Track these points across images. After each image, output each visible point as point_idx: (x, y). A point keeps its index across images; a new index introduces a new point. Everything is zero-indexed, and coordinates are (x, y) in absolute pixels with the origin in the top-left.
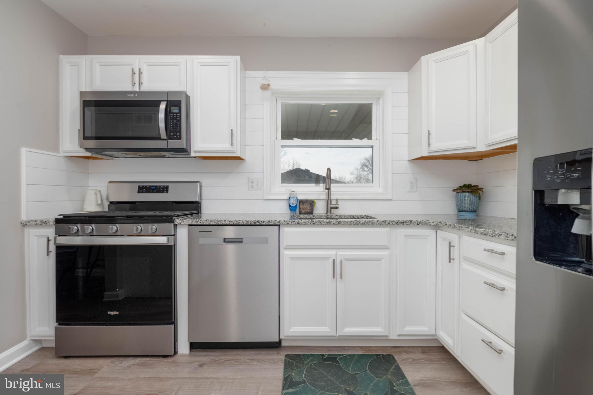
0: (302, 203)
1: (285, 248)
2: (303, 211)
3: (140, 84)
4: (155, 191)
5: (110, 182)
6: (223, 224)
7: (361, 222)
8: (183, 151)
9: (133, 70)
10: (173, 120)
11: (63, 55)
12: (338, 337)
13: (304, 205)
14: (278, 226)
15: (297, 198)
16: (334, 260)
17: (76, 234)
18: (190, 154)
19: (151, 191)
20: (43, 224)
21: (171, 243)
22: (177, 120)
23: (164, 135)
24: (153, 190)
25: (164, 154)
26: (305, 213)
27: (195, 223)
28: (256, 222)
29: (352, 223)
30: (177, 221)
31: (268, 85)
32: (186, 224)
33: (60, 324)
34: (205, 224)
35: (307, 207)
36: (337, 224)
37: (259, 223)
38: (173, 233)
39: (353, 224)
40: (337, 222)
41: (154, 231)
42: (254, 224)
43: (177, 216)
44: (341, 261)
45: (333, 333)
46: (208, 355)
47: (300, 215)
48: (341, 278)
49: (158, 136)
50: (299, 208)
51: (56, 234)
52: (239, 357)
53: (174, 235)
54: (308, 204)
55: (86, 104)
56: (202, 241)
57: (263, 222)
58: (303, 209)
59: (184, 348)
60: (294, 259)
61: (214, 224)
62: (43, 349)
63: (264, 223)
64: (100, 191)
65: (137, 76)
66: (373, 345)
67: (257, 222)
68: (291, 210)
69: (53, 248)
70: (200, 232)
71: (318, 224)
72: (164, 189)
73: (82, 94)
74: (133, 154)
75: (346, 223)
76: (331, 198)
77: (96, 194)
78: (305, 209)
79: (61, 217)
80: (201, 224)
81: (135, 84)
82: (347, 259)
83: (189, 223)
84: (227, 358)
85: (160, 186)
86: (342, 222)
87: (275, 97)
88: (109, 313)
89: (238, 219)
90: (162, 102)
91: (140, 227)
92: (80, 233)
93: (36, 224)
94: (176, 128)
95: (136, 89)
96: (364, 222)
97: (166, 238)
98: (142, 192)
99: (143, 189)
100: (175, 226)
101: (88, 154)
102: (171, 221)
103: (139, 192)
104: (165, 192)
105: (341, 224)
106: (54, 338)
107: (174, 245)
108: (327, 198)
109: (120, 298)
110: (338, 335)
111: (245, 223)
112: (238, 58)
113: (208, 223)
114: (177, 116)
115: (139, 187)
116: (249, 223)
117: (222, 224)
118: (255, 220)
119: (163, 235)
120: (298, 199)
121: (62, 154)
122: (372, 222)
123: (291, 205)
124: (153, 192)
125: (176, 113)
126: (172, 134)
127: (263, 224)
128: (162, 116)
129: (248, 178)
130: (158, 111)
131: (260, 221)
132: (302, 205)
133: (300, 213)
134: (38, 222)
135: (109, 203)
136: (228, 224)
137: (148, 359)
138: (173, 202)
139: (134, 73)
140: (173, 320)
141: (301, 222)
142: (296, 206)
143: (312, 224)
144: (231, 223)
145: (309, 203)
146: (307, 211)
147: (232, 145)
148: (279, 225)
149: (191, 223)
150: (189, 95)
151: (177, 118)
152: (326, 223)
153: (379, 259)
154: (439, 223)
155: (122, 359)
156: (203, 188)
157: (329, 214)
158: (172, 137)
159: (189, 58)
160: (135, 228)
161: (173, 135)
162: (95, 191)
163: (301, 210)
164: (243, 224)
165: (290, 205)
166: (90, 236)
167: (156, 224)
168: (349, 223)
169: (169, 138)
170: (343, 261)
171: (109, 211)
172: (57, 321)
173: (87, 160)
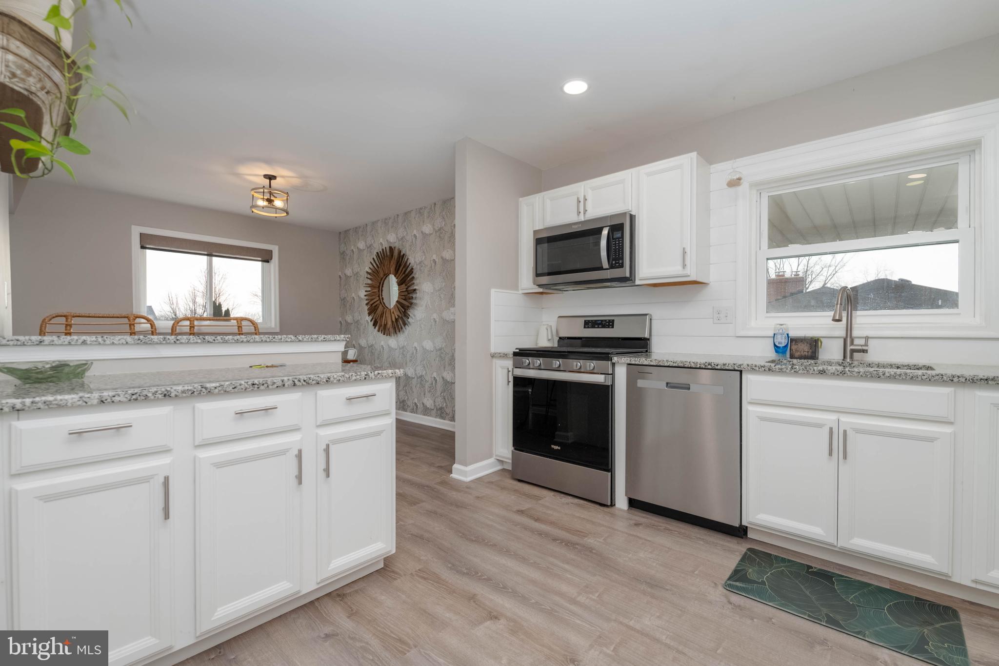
0: (794, 343)
1: (750, 403)
2: (797, 354)
3: (585, 211)
4: (600, 326)
5: (559, 317)
6: (665, 365)
7: (887, 374)
8: (627, 280)
9: (578, 199)
10: (615, 246)
11: (522, 197)
12: (840, 548)
13: (801, 345)
14: (739, 372)
15: (788, 334)
16: (831, 429)
17: (528, 367)
18: (635, 282)
19: (596, 326)
20: (504, 356)
21: (610, 383)
22: (619, 246)
23: (605, 264)
24: (599, 324)
25: (608, 284)
26: (800, 358)
27: (633, 362)
28: (707, 365)
29: (867, 374)
30: (615, 359)
31: (740, 179)
32: (623, 363)
33: (515, 449)
34: (644, 363)
35: (804, 348)
36: (838, 375)
37: (711, 366)
38: (610, 372)
39: (869, 376)
40: (838, 371)
41: (591, 368)
42: (704, 367)
43: (617, 354)
44: (845, 432)
45: (831, 540)
46: (647, 518)
47: (792, 360)
48: (845, 457)
49: (600, 266)
50: (790, 349)
51: (513, 366)
52: (683, 531)
53: (611, 374)
54: (806, 344)
55: (539, 241)
56: (641, 383)
57: (717, 365)
58: (796, 350)
59: (622, 502)
60: (763, 419)
61: (654, 364)
62: (504, 470)
63: (719, 367)
64: (551, 326)
65: (582, 204)
66: (919, 585)
67: (709, 364)
68: (776, 352)
69: (511, 379)
70: (639, 372)
71: (803, 372)
72: (608, 323)
73: (535, 232)
74: (579, 287)
75: (856, 374)
76: (854, 335)
77: (547, 330)
78: (801, 352)
79: (518, 350)
80: (640, 363)
81: (580, 212)
82: (858, 431)
83: (627, 362)
84: (669, 527)
85: (605, 320)
86: (848, 372)
87: (758, 190)
88: (552, 446)
89: (684, 360)
90: (604, 228)
91: (579, 364)
92: (531, 366)
93: (500, 356)
94: (619, 255)
95: (582, 218)
96: (892, 373)
97: (603, 376)
98: (588, 327)
99: (590, 323)
100: (613, 364)
101: (541, 290)
102: (609, 358)
103: (585, 327)
104: (611, 327)
105: (845, 375)
106: (511, 461)
107: (612, 385)
108: (845, 336)
109: (570, 441)
110: (839, 546)
111: (693, 366)
112: (694, 155)
113: (647, 363)
114: (619, 241)
115: (585, 321)
116: (698, 366)
117: (663, 365)
118: (706, 362)
119: (601, 374)
120: (790, 335)
121: (521, 292)
122: (911, 375)
123: (777, 344)
124: (598, 327)
125: (619, 238)
126: (614, 262)
127: (717, 367)
128: (603, 243)
129: (713, 307)
130: (600, 239)
131: (713, 364)
132: (795, 344)
133: (792, 357)
134: (501, 355)
135: (558, 338)
136: (671, 365)
137: (585, 502)
138: (619, 338)
139: (580, 202)
140: (610, 468)
141: (774, 368)
142: (786, 346)
143: (793, 371)
144: (674, 365)
145: (809, 342)
146: (803, 354)
147: (684, 266)
148: (741, 372)
149: (629, 362)
150: (634, 214)
151: (619, 243)
152: (818, 372)
153: (931, 439)
155: (562, 495)
156: (653, 321)
157: (848, 360)
158: (614, 265)
159: (633, 171)
160: (575, 363)
161: (616, 263)
162: (546, 326)
163: (793, 352)
164: (689, 366)
165: (775, 345)
166: (539, 369)
167: (594, 362)
168: (861, 374)
169: (612, 267)
170: (848, 433)
171: (558, 346)
172: (514, 446)
173: (541, 295)
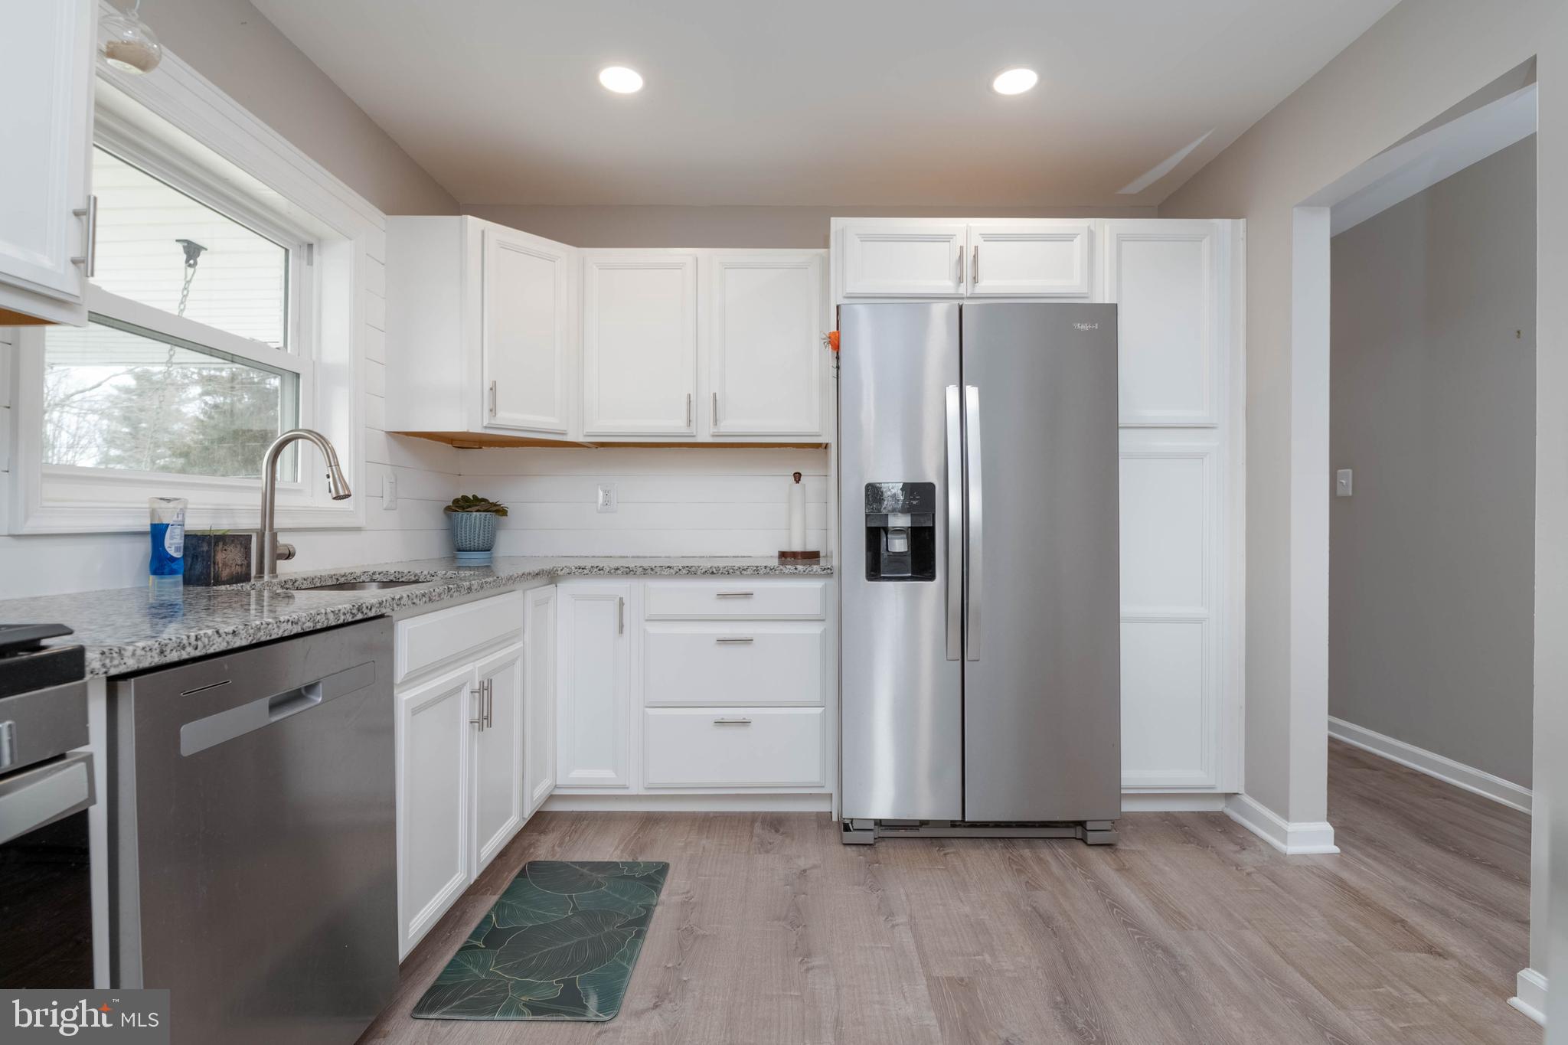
2: (225, 573)
6: (273, 637)
13: (228, 552)
26: (230, 581)
28: (355, 611)
35: (236, 558)
54: (239, 546)
56: (192, 738)
76: (276, 526)
80: (198, 653)
111: (332, 621)
113: (223, 647)
117: (268, 638)
133: (217, 580)
136: (286, 634)
145: (241, 544)
146: (234, 572)
154: (576, 568)
157: (266, 577)
163: (219, 568)
